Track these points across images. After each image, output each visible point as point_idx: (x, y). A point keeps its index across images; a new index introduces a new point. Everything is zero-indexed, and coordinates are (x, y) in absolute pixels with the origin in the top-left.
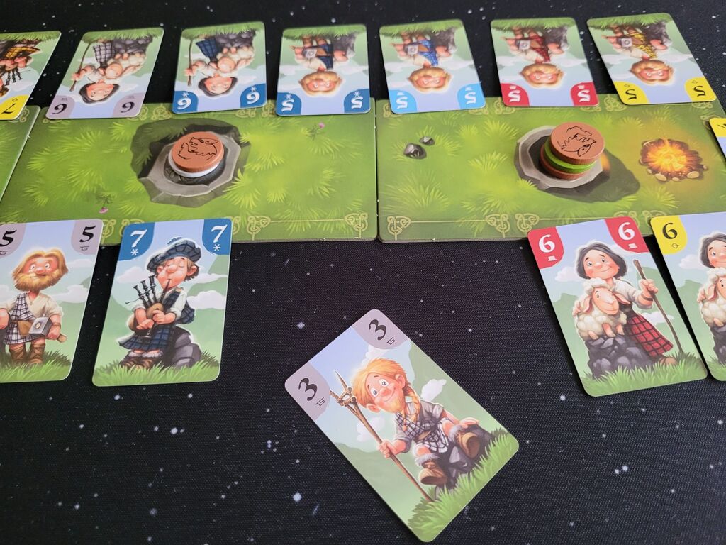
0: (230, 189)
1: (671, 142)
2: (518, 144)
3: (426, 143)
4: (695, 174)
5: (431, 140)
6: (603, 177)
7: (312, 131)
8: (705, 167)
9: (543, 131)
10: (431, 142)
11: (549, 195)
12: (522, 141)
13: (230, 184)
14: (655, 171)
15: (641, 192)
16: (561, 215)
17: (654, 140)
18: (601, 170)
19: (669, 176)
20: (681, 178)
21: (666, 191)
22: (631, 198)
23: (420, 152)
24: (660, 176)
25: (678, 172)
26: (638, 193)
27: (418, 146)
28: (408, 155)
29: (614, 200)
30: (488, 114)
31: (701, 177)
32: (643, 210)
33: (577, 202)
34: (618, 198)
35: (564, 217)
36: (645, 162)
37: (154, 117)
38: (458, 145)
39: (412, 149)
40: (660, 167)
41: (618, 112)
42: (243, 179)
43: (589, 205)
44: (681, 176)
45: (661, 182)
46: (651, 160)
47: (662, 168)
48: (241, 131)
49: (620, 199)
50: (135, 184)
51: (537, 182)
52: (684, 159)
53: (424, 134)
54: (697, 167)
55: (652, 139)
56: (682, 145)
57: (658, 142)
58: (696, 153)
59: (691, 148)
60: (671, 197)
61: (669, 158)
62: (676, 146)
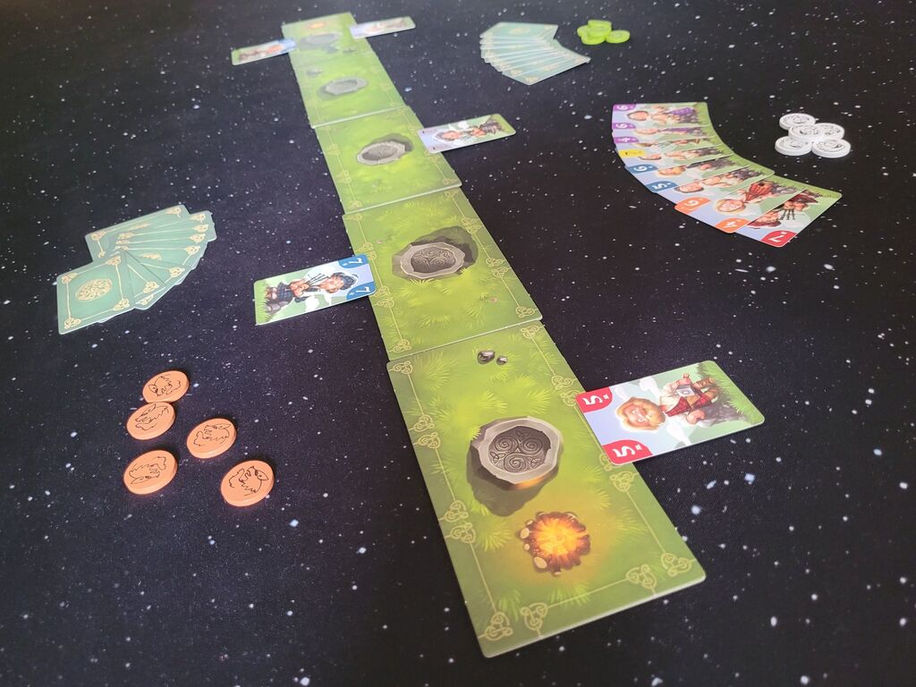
0: (415, 281)
1: (587, 539)
2: (526, 417)
3: (498, 360)
4: (542, 564)
5: (505, 362)
6: (506, 486)
8: (557, 573)
9: (552, 432)
10: (501, 363)
11: (466, 450)
12: (529, 419)
13: (419, 279)
14: (531, 527)
15: (495, 518)
16: (444, 462)
17: (580, 522)
18: (514, 483)
19: (529, 540)
20: (530, 551)
21: (506, 540)
22: (485, 510)
23: (484, 359)
24: (526, 532)
25: (538, 548)
26: (495, 516)
28: (480, 354)
29: (476, 498)
30: (556, 388)
31: (539, 570)
32: (473, 523)
33: (465, 472)
34: (481, 501)
35: (443, 464)
36: (541, 517)
38: (504, 380)
39: (489, 354)
40: (539, 531)
41: (613, 486)
43: (465, 481)
44: (534, 550)
45: (518, 534)
46: (548, 522)
47: (540, 533)
49: (481, 503)
50: (404, 244)
51: (481, 437)
52: (562, 552)
53: (510, 357)
54: (555, 565)
55: (582, 520)
56: (585, 548)
57: (579, 526)
58: (578, 563)
59: (583, 559)
60: (498, 544)
61: (559, 538)
62: (581, 543)
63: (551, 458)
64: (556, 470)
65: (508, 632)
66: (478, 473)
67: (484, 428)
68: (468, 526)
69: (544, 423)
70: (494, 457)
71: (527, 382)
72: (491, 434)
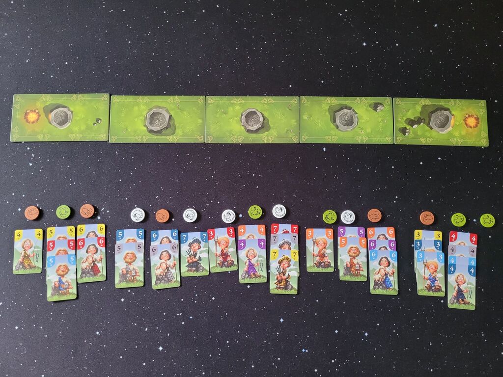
0: (148, 111)
1: (30, 123)
4: (28, 111)
6: (51, 111)
7: (127, 130)
9: (62, 127)
10: (94, 124)
11: (66, 105)
12: (70, 124)
13: (148, 112)
14: (38, 113)
15: (44, 106)
18: (51, 113)
19: (35, 111)
22: (47, 104)
23: (97, 120)
24: (37, 111)
27: (98, 122)
28: (101, 120)
34: (49, 105)
36: (39, 116)
37: (171, 137)
38: (87, 122)
39: (99, 122)
40: (36, 114)
42: (144, 114)
43: (58, 103)
44: (32, 111)
45: (37, 109)
46: (37, 116)
48: (146, 130)
50: (172, 113)
51: (69, 110)
52: (29, 117)
53: (96, 127)
54: (26, 114)
55: (34, 124)
56: (27, 121)
57: (33, 122)
58: (25, 119)
59: (25, 120)
60: (37, 105)
61: (32, 117)
62: (29, 121)
63: (55, 124)
64: (51, 124)
65: (17, 100)
66: (58, 107)
67: (72, 112)
68: (45, 100)
69: (67, 126)
70: (61, 111)
71: (83, 128)
72: (69, 113)
